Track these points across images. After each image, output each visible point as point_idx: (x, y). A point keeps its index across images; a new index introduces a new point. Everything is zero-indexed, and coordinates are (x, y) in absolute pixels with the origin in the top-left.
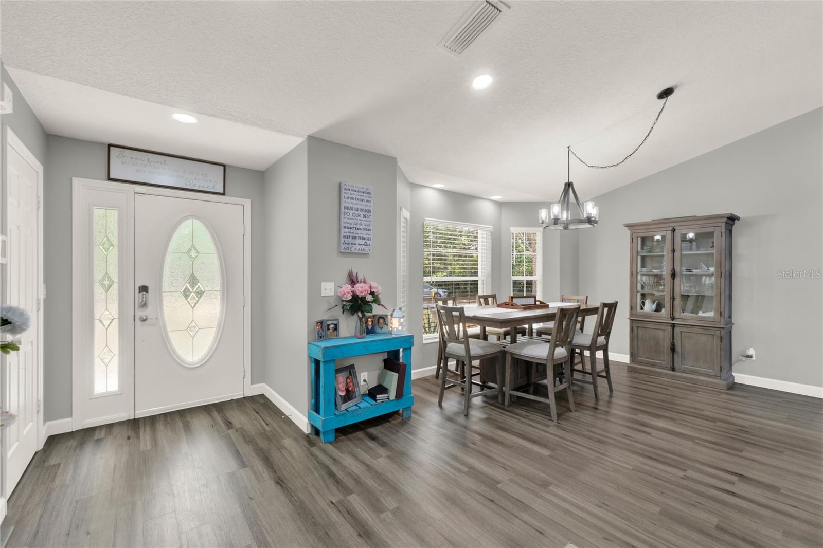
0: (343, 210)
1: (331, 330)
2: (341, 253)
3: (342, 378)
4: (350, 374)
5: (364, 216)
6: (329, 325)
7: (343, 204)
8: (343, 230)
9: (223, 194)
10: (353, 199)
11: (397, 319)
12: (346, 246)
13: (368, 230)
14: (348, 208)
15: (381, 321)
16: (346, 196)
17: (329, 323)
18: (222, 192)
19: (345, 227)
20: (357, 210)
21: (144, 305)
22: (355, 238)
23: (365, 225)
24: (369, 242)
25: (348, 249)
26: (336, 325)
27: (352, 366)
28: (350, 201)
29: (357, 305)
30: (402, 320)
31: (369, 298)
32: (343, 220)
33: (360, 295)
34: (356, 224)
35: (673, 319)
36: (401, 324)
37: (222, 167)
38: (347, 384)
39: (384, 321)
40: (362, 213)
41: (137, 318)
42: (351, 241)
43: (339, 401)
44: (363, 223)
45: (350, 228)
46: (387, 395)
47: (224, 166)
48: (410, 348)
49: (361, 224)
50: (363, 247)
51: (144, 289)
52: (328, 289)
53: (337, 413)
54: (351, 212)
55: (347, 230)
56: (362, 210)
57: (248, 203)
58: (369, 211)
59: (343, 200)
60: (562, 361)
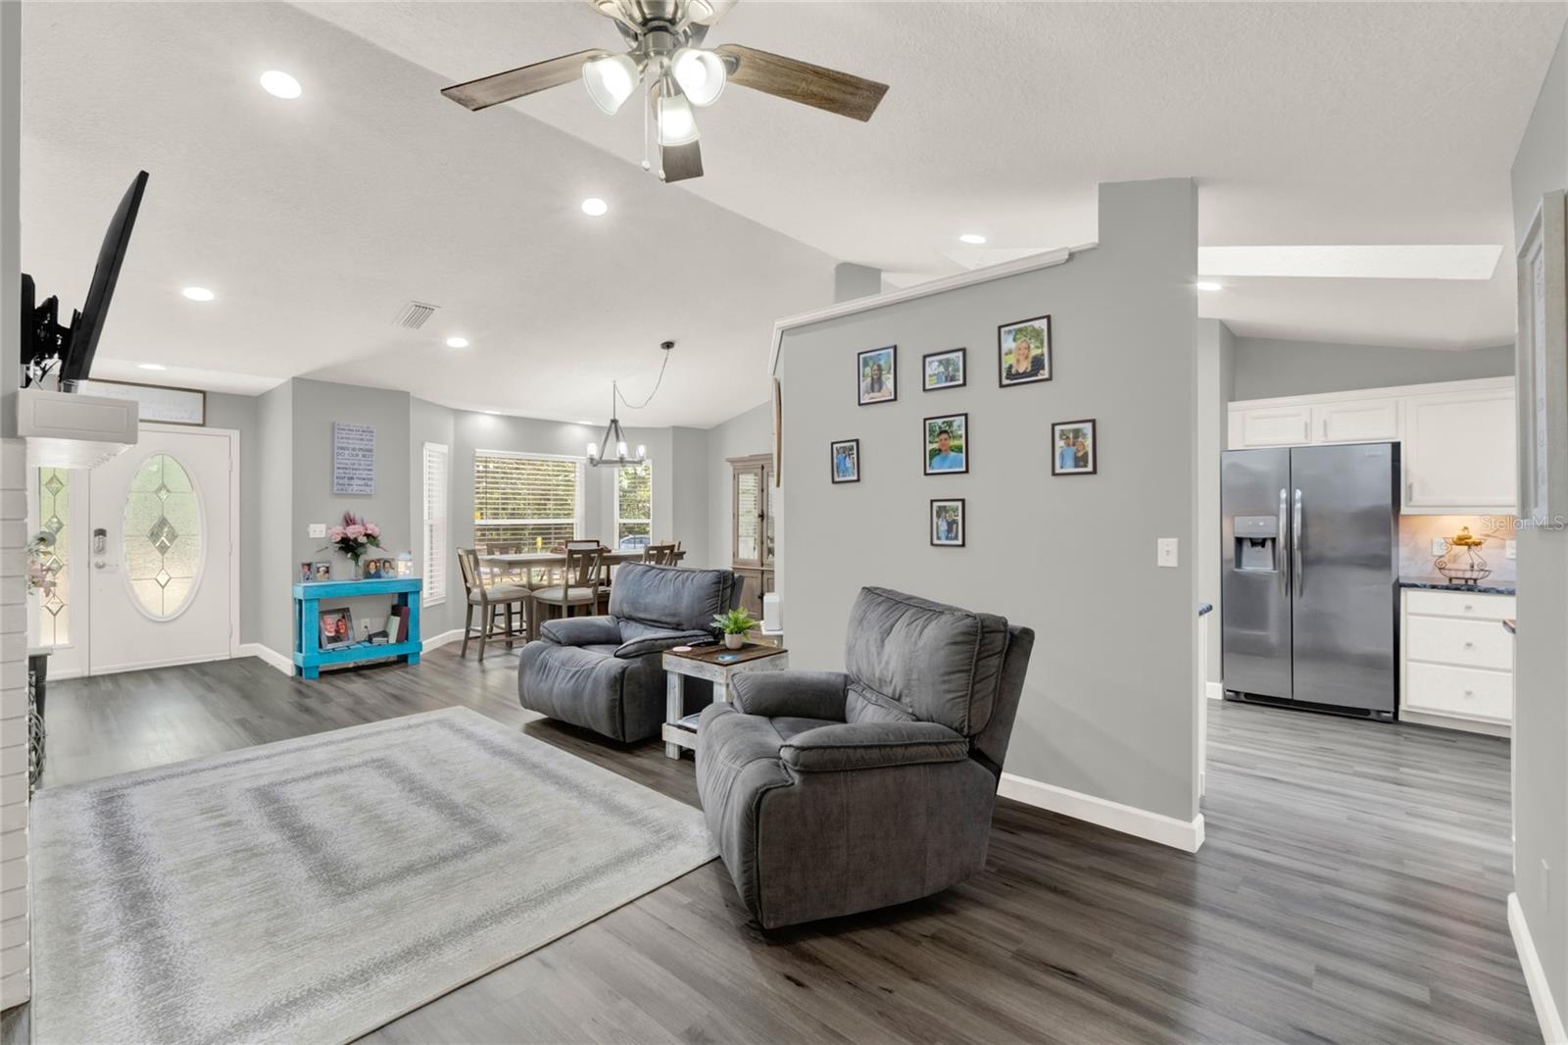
0: (336, 451)
1: (321, 573)
2: (336, 494)
3: (331, 620)
4: (344, 617)
5: (364, 456)
6: (318, 568)
7: (336, 445)
8: (336, 471)
9: (203, 425)
10: (349, 438)
11: (404, 563)
12: (340, 487)
13: (370, 470)
14: (342, 448)
15: (387, 564)
16: (340, 436)
17: (319, 565)
18: (201, 422)
19: (338, 468)
20: (354, 449)
21: (101, 550)
22: (352, 478)
23: (365, 465)
24: (369, 483)
25: (342, 490)
26: (328, 568)
27: (347, 610)
28: (345, 441)
29: (349, 546)
30: (409, 564)
31: (362, 539)
32: (336, 461)
33: (352, 537)
34: (354, 464)
35: (762, 565)
36: (407, 568)
37: (201, 395)
38: (338, 626)
39: (391, 565)
40: (361, 453)
41: (92, 565)
42: (346, 481)
43: (324, 641)
44: (362, 462)
45: (346, 469)
46: (386, 639)
47: (203, 393)
48: (418, 592)
49: (360, 465)
50: (362, 488)
51: (101, 533)
52: (318, 531)
53: (321, 651)
54: (346, 452)
55: (340, 471)
56: (360, 449)
57: (235, 434)
58: (370, 451)
59: (336, 440)
60: (590, 602)
